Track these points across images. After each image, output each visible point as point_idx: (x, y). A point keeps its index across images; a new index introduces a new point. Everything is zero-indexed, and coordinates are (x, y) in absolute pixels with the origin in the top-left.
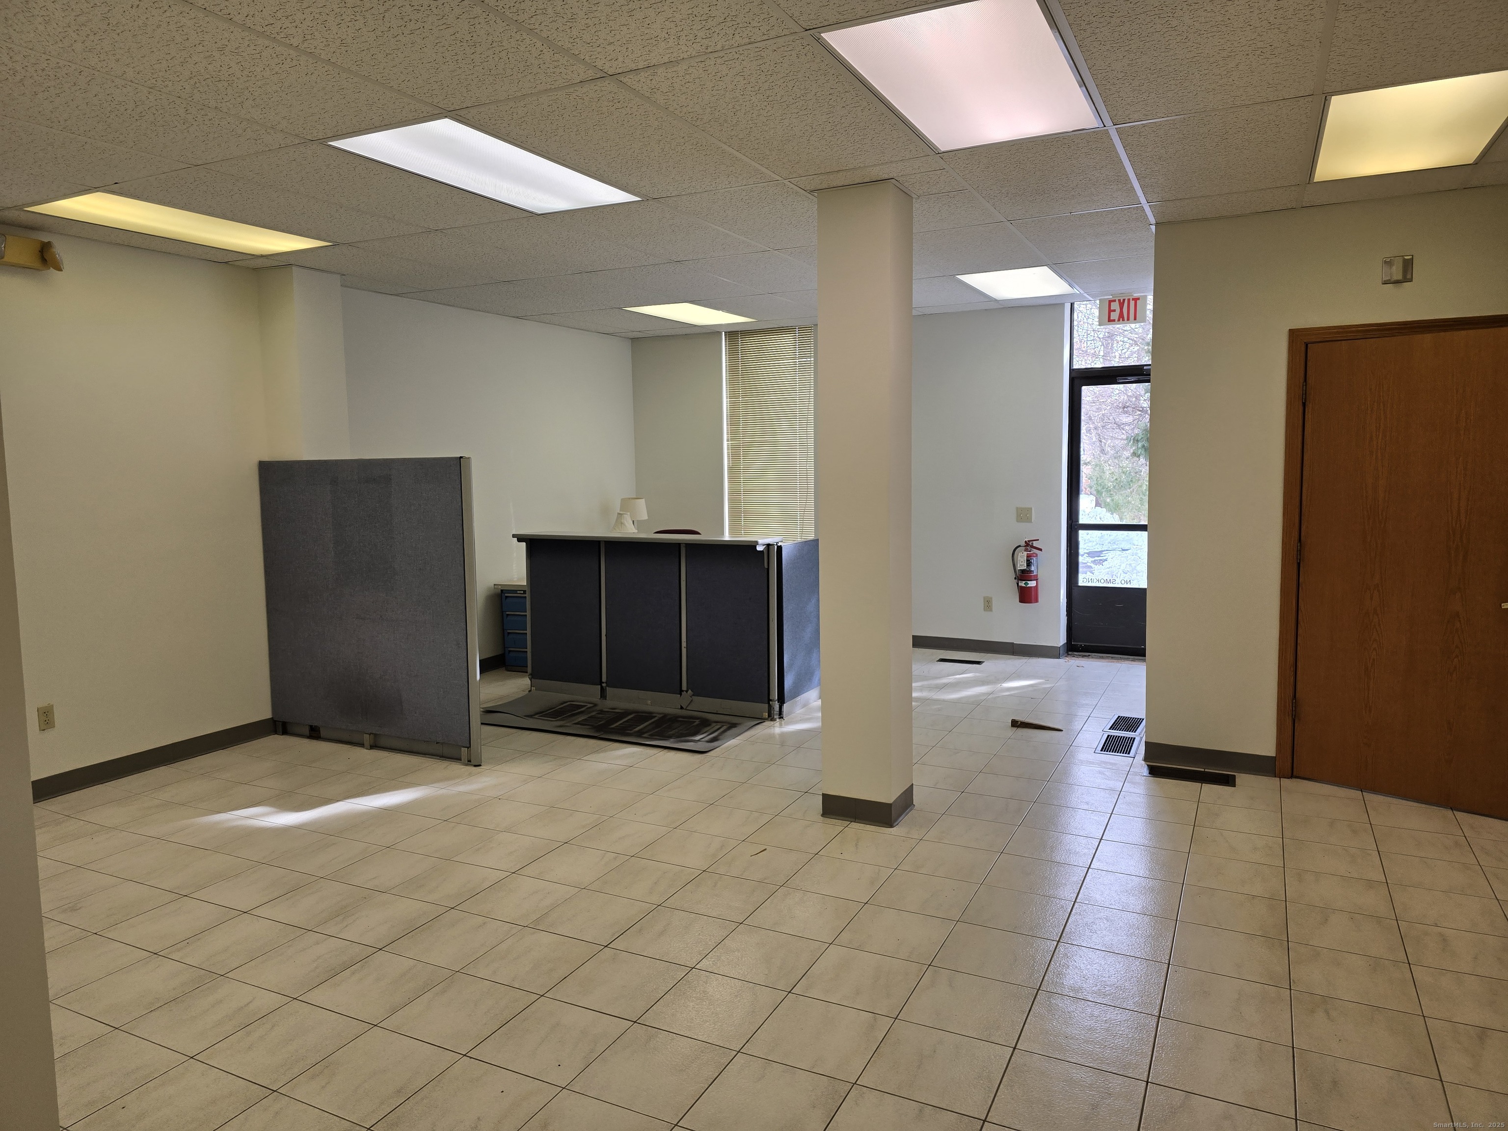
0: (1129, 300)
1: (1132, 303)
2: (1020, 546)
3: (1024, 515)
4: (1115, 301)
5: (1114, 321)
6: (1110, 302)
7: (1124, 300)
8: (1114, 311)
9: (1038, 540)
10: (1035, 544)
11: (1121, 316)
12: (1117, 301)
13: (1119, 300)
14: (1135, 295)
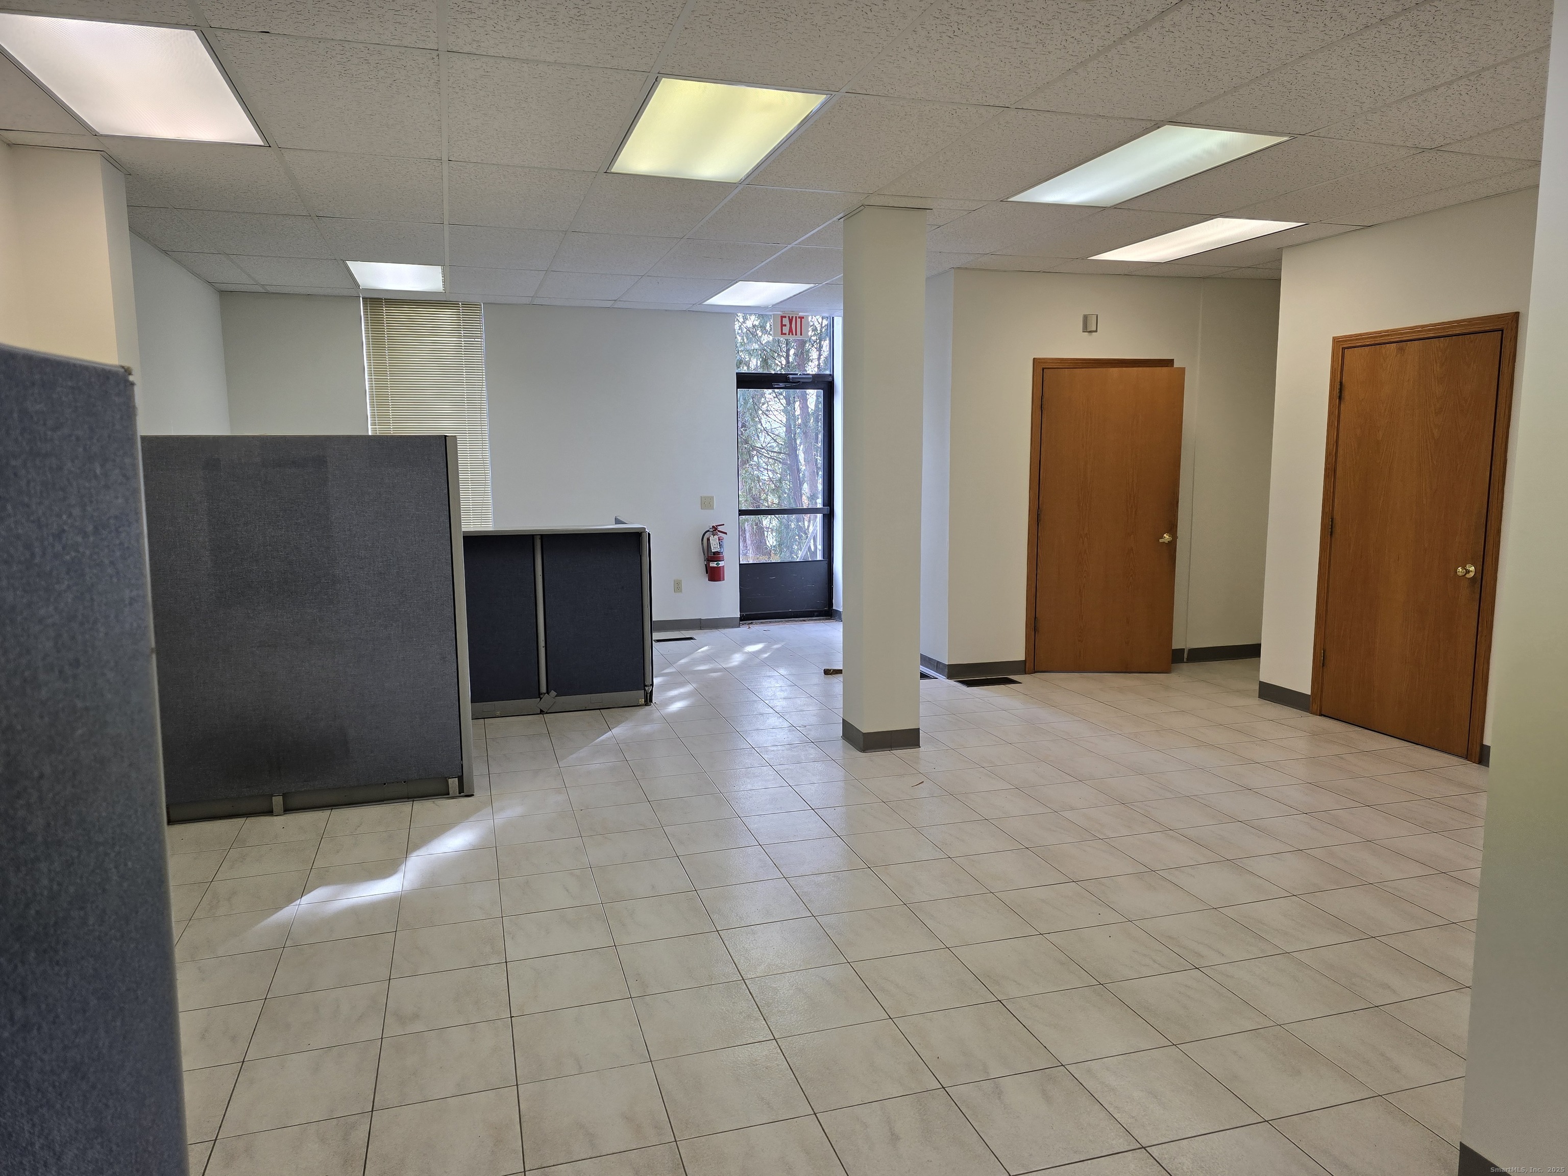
0: (796, 317)
1: (799, 320)
2: (708, 531)
3: (707, 503)
4: (785, 317)
5: (785, 334)
6: (782, 317)
7: (792, 317)
8: (785, 325)
9: (724, 525)
10: (720, 528)
11: (791, 330)
12: (787, 317)
13: (789, 317)
14: (800, 314)
